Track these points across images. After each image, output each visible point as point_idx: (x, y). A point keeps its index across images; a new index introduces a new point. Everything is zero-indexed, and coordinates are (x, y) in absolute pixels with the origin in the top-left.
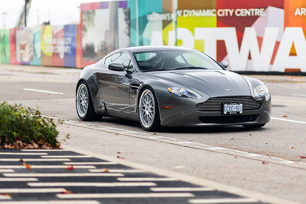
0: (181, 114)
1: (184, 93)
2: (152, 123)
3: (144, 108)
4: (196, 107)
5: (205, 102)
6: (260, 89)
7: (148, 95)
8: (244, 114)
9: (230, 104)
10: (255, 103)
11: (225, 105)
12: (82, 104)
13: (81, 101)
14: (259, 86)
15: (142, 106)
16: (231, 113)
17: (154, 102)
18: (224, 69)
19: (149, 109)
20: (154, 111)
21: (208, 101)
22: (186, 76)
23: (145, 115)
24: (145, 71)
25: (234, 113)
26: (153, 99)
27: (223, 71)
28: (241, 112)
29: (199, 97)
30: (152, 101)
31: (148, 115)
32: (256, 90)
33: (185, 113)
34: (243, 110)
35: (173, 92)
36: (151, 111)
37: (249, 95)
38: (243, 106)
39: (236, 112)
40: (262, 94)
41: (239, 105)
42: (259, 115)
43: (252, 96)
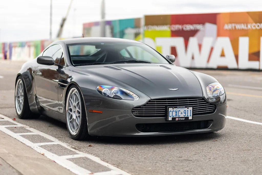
0: (115, 119)
1: (117, 93)
2: (78, 130)
3: (71, 110)
4: (132, 112)
5: (145, 105)
6: (213, 87)
7: (75, 94)
8: (194, 120)
9: (176, 107)
10: (208, 105)
11: (170, 109)
12: (19, 100)
13: (19, 97)
14: (213, 84)
15: (69, 108)
16: (177, 119)
17: (80, 104)
18: (170, 63)
19: (76, 112)
20: (81, 115)
21: (147, 104)
22: (123, 70)
23: (72, 120)
24: (77, 65)
25: (182, 119)
26: (80, 101)
27: (169, 66)
28: (190, 118)
29: (136, 99)
30: (79, 103)
31: (75, 119)
32: (209, 89)
33: (120, 117)
34: (193, 114)
35: (103, 91)
36: (78, 115)
37: (201, 95)
38: (193, 110)
39: (183, 117)
40: (216, 94)
41: (188, 109)
42: (212, 120)
43: (204, 97)
